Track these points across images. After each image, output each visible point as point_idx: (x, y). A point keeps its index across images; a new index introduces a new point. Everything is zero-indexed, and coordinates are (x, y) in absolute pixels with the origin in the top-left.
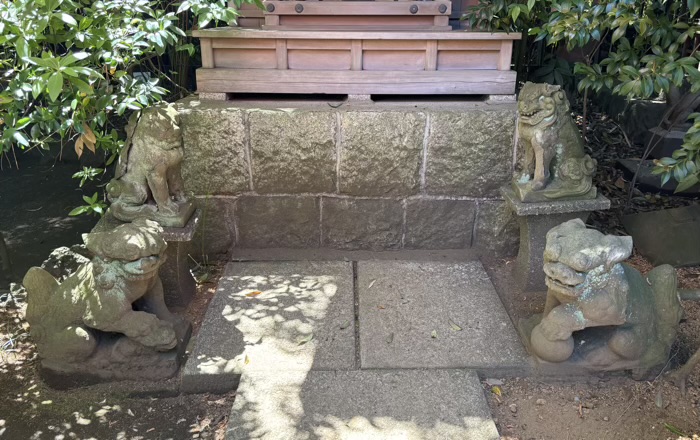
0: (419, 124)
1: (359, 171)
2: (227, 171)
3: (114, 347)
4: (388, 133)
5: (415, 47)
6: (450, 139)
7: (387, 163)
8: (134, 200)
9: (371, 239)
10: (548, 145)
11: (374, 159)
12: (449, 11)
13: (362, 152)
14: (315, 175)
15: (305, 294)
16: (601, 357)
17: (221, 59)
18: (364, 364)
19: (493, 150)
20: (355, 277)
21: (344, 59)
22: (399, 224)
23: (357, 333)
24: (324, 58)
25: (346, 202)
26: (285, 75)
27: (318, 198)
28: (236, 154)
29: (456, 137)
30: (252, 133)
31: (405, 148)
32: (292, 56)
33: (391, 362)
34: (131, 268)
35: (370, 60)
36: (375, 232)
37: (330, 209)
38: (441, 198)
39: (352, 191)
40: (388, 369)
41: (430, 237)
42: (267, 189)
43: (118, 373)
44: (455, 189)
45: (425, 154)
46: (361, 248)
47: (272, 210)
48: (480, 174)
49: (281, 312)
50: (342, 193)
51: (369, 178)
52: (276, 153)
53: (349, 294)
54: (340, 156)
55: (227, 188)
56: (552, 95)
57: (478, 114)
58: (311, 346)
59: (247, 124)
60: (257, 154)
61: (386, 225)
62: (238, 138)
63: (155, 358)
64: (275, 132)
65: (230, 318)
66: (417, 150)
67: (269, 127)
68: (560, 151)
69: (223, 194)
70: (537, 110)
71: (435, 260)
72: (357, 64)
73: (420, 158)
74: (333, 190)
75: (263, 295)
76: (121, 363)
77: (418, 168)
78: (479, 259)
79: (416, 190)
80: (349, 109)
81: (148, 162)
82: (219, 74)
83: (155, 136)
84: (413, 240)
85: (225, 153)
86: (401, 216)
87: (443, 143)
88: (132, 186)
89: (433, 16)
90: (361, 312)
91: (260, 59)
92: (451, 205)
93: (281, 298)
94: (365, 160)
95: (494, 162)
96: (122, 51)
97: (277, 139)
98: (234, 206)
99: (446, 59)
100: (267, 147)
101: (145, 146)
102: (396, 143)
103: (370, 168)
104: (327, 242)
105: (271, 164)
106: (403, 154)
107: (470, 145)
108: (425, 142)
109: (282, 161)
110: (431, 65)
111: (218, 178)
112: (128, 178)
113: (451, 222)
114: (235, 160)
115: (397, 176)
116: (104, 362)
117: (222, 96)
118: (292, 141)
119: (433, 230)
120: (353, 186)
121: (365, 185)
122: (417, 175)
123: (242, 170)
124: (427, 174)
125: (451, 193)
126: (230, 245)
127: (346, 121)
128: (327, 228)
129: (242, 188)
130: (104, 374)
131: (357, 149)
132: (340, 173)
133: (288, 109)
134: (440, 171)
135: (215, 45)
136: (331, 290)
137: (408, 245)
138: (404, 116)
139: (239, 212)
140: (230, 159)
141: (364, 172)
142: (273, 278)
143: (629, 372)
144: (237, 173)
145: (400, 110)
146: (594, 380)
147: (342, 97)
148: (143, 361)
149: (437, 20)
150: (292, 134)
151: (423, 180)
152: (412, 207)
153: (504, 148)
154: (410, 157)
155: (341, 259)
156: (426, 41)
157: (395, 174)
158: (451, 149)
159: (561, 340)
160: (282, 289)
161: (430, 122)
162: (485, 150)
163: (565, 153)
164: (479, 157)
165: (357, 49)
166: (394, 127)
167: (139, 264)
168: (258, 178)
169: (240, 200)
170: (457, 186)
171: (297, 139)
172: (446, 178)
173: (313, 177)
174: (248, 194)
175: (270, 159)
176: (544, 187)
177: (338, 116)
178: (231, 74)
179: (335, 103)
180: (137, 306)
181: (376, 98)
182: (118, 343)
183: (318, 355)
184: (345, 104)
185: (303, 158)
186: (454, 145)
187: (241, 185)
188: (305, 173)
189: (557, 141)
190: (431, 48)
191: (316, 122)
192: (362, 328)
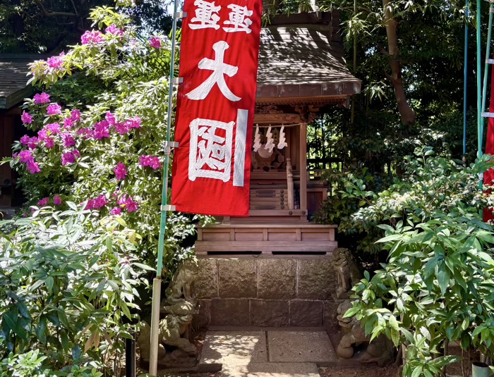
0: (294, 265)
1: (267, 286)
2: (208, 287)
3: (173, 353)
4: (280, 269)
5: (291, 231)
6: (308, 271)
7: (280, 283)
8: (177, 296)
9: (274, 321)
10: (346, 273)
11: (274, 281)
12: (307, 214)
13: (268, 278)
14: (247, 288)
15: (244, 342)
16: (364, 356)
17: (206, 237)
18: (271, 360)
19: (328, 277)
20: (267, 337)
21: (260, 236)
22: (287, 313)
23: (268, 354)
24: (251, 236)
25: (262, 302)
26: (234, 243)
27: (248, 300)
28: (212, 279)
29: (311, 271)
30: (220, 269)
31: (288, 276)
32: (237, 235)
33: (281, 360)
34: (183, 318)
35: (271, 237)
36: (275, 318)
37: (254, 305)
38: (306, 300)
39: (265, 297)
40: (280, 362)
41: (302, 320)
42: (225, 296)
43: (173, 365)
44: (313, 295)
45: (298, 278)
46: (269, 326)
47: (227, 306)
48: (323, 289)
49: (233, 347)
50: (260, 297)
51: (273, 290)
52: (230, 278)
53: (265, 342)
54: (259, 279)
55: (208, 295)
56: (344, 253)
57: (320, 260)
58: (249, 357)
59: (218, 265)
60: (222, 279)
61: (281, 314)
62: (214, 272)
63: (188, 358)
64: (230, 268)
65: (213, 349)
66: (294, 277)
67: (227, 266)
68: (352, 276)
69: (205, 298)
70: (339, 259)
71: (304, 330)
72: (266, 238)
73: (295, 281)
74: (255, 296)
75: (225, 342)
76: (175, 360)
77: (295, 285)
78: (326, 330)
79: (294, 296)
80: (262, 258)
81: (185, 280)
82: (205, 243)
83: (189, 269)
84: (294, 322)
85: (207, 279)
86: (288, 309)
87: (305, 273)
88: (177, 290)
89: (300, 216)
90: (270, 347)
91: (222, 236)
92: (311, 304)
93: (233, 343)
94: (270, 281)
95: (329, 283)
96: (176, 237)
97: (231, 271)
98: (209, 304)
99: (305, 236)
100: (226, 276)
101: (184, 273)
102: (284, 273)
103: (273, 285)
104: (253, 323)
105: (227, 283)
106: (287, 279)
107: (317, 275)
108: (297, 273)
109: (233, 282)
110: (299, 238)
111: (203, 291)
112: (175, 287)
113: (312, 313)
114: (211, 282)
115: (285, 289)
116: (168, 359)
117: (205, 253)
118: (237, 273)
119: (303, 317)
120: (265, 294)
121: (270, 293)
122: (294, 289)
123: (214, 286)
124: (299, 288)
125: (310, 298)
126: (207, 324)
127: (261, 263)
128: (253, 315)
129: (214, 295)
130: (168, 365)
131: (267, 276)
132: (259, 287)
133: (235, 259)
134: (305, 287)
135: (204, 231)
136: (256, 341)
137: (292, 324)
138: (287, 261)
139: (212, 308)
140: (210, 281)
141: (270, 287)
142: (228, 337)
143: (376, 363)
144: (212, 288)
145: (285, 258)
146: (364, 367)
147: (259, 253)
148: (182, 360)
149: (301, 218)
150: (237, 269)
151: (297, 291)
152: (293, 304)
153: (333, 276)
154: (290, 280)
155: (260, 330)
156: (295, 228)
157: (284, 288)
158: (309, 277)
159: (346, 348)
160: (233, 340)
161: (299, 265)
162: (324, 277)
163: (354, 277)
164: (322, 280)
165: (265, 232)
166: (282, 266)
167: (186, 317)
168: (221, 290)
169: (213, 301)
170: (313, 294)
171: (240, 272)
172: (307, 290)
173: (247, 290)
174: (216, 298)
175: (227, 281)
176: (347, 292)
177: (258, 261)
178: (211, 243)
179: (256, 256)
180: (182, 336)
181: (274, 253)
182: (174, 352)
183: (252, 359)
184: (261, 256)
185: (242, 280)
186: (310, 274)
187: (214, 294)
188: (243, 288)
189: (349, 271)
190: (298, 231)
191: (248, 264)
192: (270, 352)
